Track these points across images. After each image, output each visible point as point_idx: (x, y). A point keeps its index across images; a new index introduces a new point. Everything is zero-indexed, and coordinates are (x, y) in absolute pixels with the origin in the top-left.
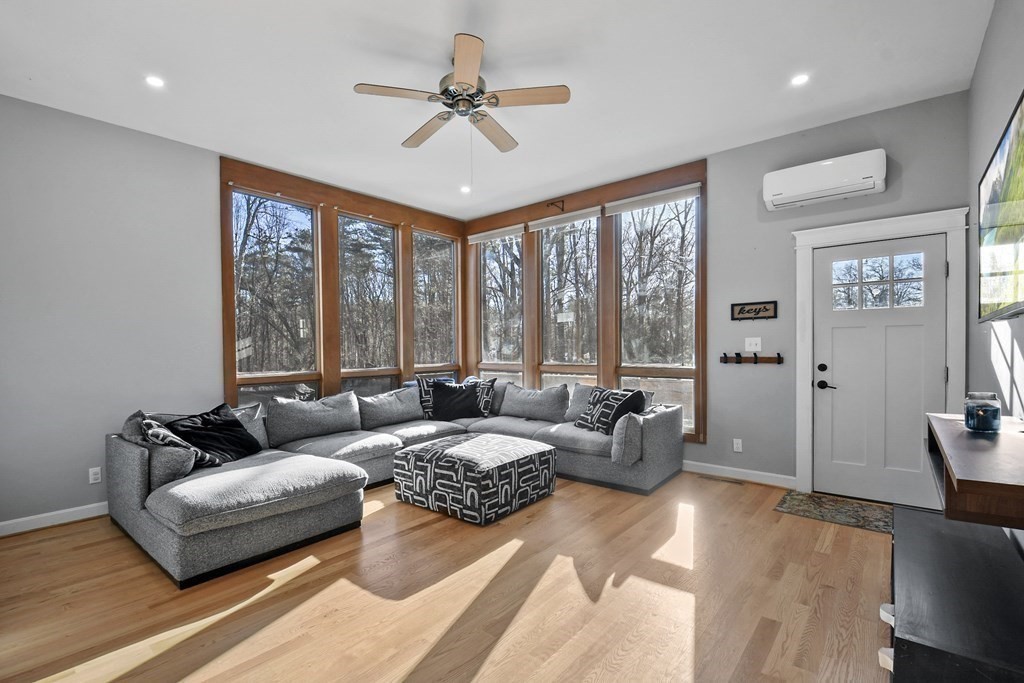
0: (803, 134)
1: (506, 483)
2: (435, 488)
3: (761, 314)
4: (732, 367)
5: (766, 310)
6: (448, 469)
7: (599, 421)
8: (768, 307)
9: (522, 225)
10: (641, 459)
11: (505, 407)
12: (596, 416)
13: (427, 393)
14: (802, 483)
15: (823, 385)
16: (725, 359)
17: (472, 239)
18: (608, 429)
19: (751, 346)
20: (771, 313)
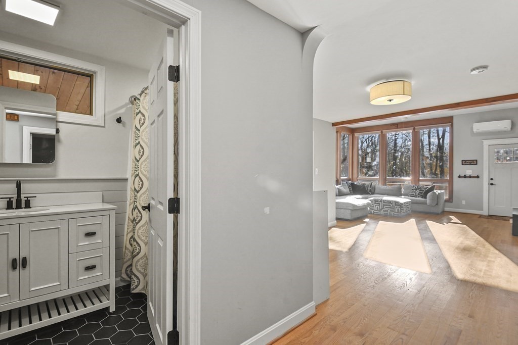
2: (383, 208)
3: (472, 163)
4: (462, 179)
5: (474, 162)
6: (389, 203)
7: (418, 194)
10: (437, 204)
12: (418, 193)
13: (350, 186)
14: (485, 212)
15: (492, 184)
16: (460, 177)
18: (424, 197)
19: (469, 173)
20: (475, 163)
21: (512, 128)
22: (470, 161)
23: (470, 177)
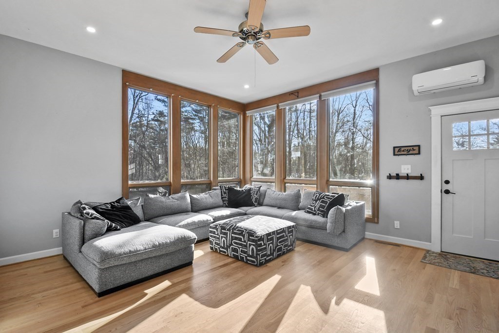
0: (435, 54)
1: (271, 243)
3: (411, 152)
4: (394, 182)
5: (413, 150)
6: (239, 234)
7: (319, 210)
8: (415, 148)
9: (276, 105)
10: (344, 231)
11: (266, 201)
12: (317, 207)
13: (225, 193)
14: (435, 246)
15: (447, 192)
16: (390, 177)
17: (248, 113)
18: (325, 214)
19: (405, 170)
20: (417, 152)
21: (485, 78)
22: (406, 148)
23: (408, 177)
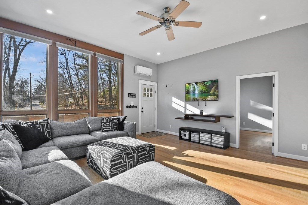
4: (129, 109)
15: (142, 112)
16: (127, 107)
19: (132, 104)
20: (135, 96)
22: (132, 95)
23: (133, 107)
